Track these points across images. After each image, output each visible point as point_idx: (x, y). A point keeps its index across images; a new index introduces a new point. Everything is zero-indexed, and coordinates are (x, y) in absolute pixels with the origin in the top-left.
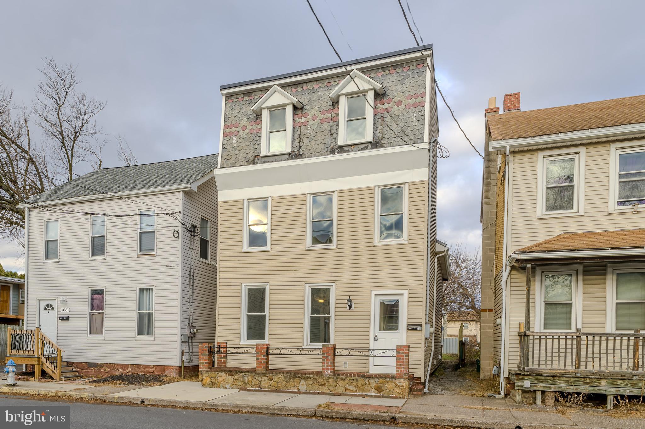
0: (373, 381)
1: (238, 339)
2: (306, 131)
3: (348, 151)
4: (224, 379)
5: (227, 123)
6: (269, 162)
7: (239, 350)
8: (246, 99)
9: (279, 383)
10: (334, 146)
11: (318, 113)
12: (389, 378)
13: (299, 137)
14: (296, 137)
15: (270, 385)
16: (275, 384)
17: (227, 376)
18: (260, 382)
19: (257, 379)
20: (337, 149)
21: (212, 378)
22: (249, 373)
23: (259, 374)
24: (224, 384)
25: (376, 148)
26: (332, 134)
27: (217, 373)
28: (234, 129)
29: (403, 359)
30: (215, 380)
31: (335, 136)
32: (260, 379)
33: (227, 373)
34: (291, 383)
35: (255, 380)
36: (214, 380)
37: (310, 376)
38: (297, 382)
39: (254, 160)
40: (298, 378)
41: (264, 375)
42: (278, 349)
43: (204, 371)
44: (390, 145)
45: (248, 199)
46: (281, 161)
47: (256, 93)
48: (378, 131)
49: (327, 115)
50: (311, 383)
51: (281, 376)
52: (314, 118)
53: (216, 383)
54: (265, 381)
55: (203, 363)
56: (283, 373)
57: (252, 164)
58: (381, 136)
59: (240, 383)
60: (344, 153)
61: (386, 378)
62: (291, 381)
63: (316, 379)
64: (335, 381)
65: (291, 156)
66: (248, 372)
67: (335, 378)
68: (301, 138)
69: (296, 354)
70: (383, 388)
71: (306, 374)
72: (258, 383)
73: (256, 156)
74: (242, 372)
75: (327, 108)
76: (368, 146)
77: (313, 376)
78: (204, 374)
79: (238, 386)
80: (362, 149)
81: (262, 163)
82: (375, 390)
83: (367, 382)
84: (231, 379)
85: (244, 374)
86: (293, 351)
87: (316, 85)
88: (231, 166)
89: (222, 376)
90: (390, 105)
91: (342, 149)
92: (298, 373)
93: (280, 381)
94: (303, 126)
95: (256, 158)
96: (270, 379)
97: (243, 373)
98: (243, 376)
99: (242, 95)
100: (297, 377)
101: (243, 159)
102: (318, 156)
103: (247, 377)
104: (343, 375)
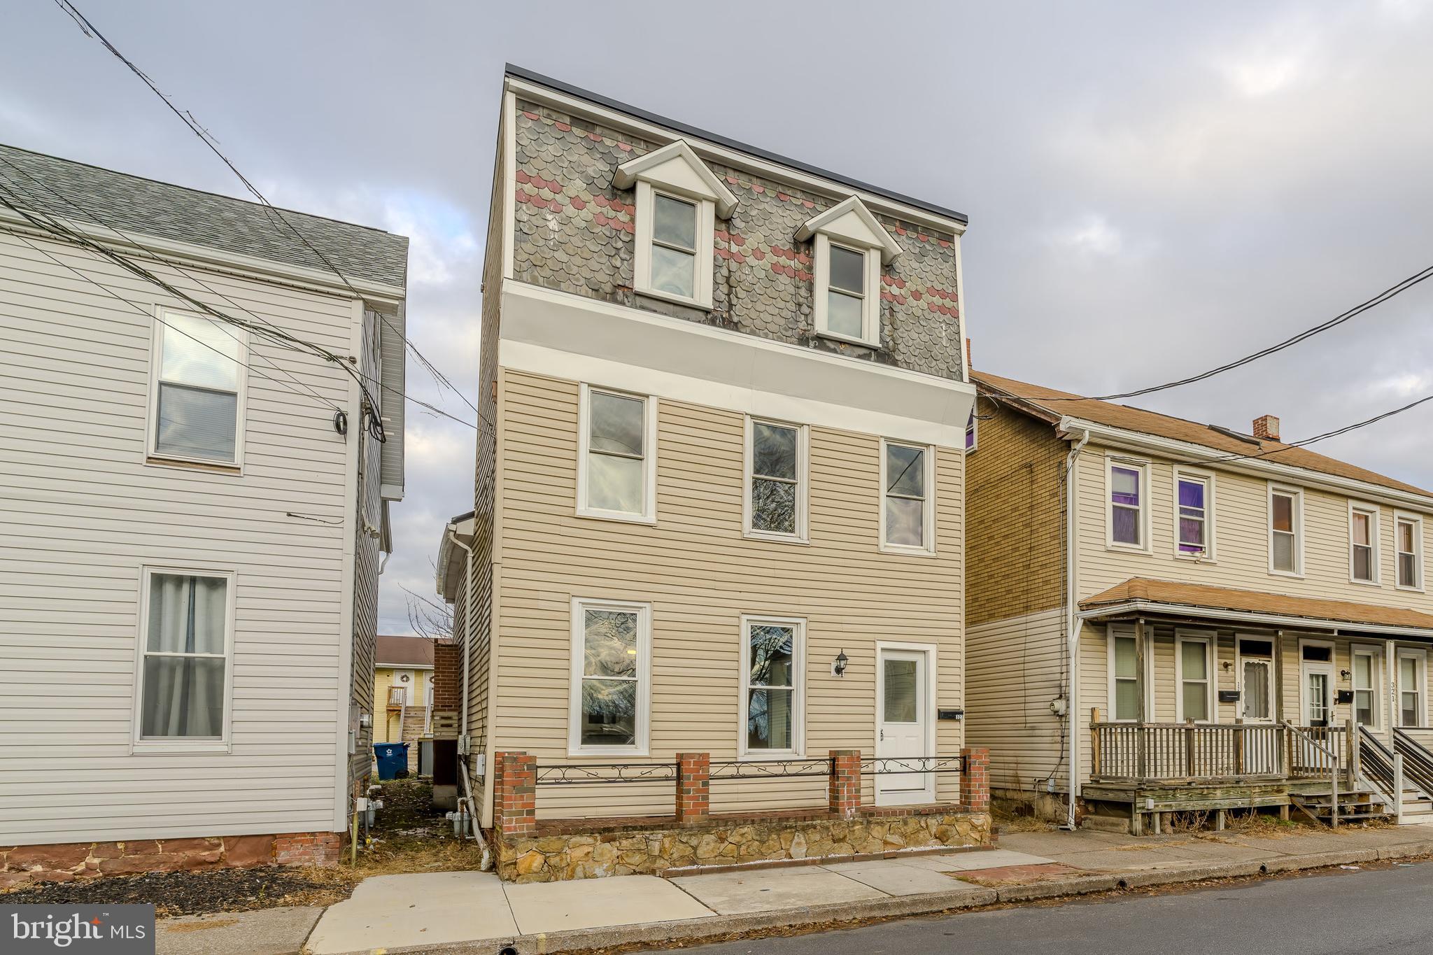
0: (934, 821)
1: (561, 743)
2: (744, 277)
3: (834, 351)
4: (589, 853)
5: (525, 168)
6: (655, 311)
7: (626, 773)
8: (577, 131)
9: (743, 847)
10: (805, 330)
11: (764, 248)
12: (961, 812)
13: (728, 282)
14: (721, 280)
15: (720, 854)
16: (733, 850)
17: (598, 844)
18: (695, 848)
19: (687, 843)
20: (813, 339)
21: (548, 855)
22: (662, 830)
23: (692, 828)
24: (586, 867)
25: (884, 362)
26: (800, 305)
27: (565, 837)
28: (546, 193)
29: (982, 774)
30: (562, 860)
31: (805, 309)
32: (694, 842)
33: (597, 835)
34: (771, 842)
35: (681, 846)
36: (557, 859)
37: (814, 823)
38: (785, 840)
39: (613, 294)
40: (789, 830)
41: (704, 829)
42: (732, 765)
43: (523, 835)
44: (909, 366)
45: (590, 385)
46: (688, 319)
47: (607, 132)
48: (886, 332)
49: (783, 260)
50: (817, 837)
51: (747, 829)
52: (758, 254)
53: (563, 865)
54: (707, 845)
55: (521, 813)
56: (753, 822)
57: (609, 301)
58: (891, 343)
59: (637, 858)
60: (825, 351)
61: (955, 813)
62: (773, 840)
63: (827, 828)
64: (866, 828)
65: (708, 316)
66: (662, 827)
67: (865, 822)
68: (731, 287)
69: (776, 776)
70: (949, 833)
71: (805, 819)
72: (689, 851)
73: (619, 285)
74: (643, 828)
75: (784, 245)
76: (870, 355)
77: (819, 822)
78: (520, 846)
79: (631, 866)
80: (859, 357)
81: (636, 308)
82: (936, 838)
83: (923, 824)
84: (610, 850)
85: (648, 832)
86: (768, 769)
87: (757, 187)
88: (546, 285)
89: (579, 848)
90: (903, 292)
91: (821, 342)
92: (787, 819)
93: (744, 841)
94: (733, 260)
95: (620, 292)
96: (720, 838)
97: (646, 830)
98: (646, 838)
99: (567, 120)
100: (786, 828)
101: (582, 281)
102: (773, 339)
103: (658, 841)
104: (879, 814)
